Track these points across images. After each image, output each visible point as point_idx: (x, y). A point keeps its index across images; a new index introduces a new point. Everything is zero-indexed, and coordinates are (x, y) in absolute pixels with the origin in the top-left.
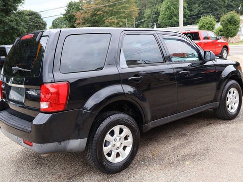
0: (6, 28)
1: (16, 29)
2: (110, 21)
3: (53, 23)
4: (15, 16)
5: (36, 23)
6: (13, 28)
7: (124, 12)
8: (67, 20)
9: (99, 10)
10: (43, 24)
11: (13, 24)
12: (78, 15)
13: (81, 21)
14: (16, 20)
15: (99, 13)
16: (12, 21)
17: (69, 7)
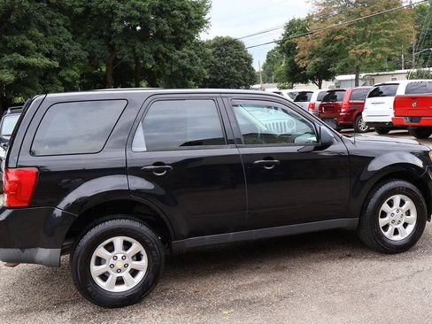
0: (174, 69)
1: (189, 70)
2: (358, 52)
3: (268, 56)
4: (190, 49)
5: (235, 58)
6: (184, 69)
7: (387, 34)
8: (284, 51)
9: (338, 33)
10: (246, 59)
11: (185, 62)
12: (301, 42)
13: (307, 53)
14: (190, 56)
15: (338, 38)
16: (183, 58)
17: (287, 30)
